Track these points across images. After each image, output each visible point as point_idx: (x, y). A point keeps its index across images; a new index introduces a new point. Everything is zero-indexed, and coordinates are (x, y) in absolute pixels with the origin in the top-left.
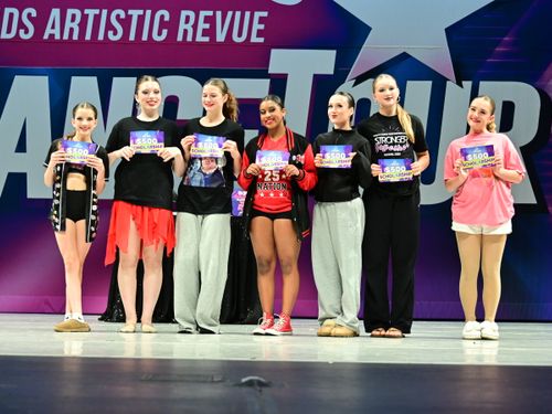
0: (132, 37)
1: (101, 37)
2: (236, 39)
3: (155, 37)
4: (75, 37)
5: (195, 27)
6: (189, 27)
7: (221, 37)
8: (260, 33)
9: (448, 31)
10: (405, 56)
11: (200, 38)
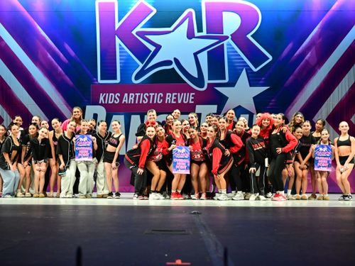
0: (151, 102)
1: (141, 102)
2: (184, 102)
3: (158, 102)
4: (133, 102)
5: (171, 98)
6: (169, 98)
7: (180, 102)
8: (192, 100)
9: (254, 98)
10: (240, 106)
11: (173, 102)
